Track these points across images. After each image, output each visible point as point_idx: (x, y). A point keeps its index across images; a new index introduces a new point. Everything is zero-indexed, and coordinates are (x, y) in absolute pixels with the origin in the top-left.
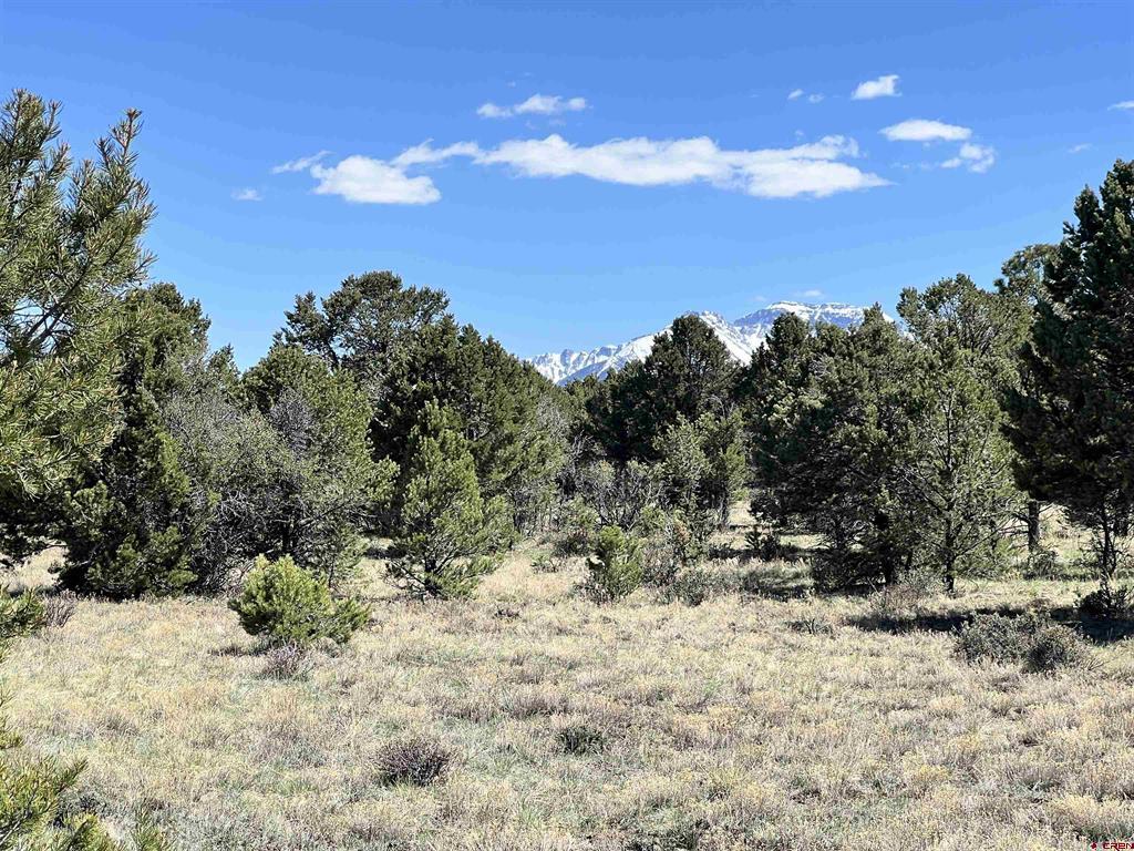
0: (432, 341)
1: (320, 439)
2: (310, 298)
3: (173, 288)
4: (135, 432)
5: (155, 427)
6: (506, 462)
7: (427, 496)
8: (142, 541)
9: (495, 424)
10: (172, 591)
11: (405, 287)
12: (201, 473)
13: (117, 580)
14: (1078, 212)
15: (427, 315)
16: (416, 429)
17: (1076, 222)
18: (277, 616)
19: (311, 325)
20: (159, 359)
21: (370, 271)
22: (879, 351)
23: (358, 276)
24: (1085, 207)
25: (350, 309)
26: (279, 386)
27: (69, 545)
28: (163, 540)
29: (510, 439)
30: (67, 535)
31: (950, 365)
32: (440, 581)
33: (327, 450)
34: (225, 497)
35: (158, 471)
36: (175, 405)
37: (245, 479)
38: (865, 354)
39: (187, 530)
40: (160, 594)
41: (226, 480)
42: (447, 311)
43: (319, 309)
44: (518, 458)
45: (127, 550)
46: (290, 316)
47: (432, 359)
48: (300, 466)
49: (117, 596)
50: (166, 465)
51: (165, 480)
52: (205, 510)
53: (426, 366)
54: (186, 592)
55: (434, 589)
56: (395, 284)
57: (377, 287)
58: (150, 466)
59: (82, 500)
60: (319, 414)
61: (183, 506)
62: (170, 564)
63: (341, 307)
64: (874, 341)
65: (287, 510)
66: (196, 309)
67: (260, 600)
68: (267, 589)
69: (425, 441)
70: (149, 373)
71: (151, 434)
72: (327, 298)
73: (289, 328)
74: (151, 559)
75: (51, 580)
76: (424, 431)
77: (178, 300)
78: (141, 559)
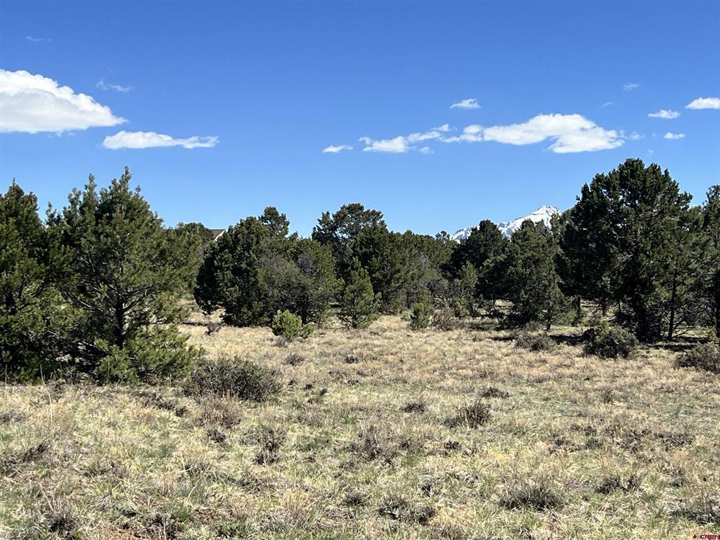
0: (370, 233)
1: (316, 271)
2: (328, 213)
3: (275, 209)
4: (249, 268)
5: (256, 267)
6: (398, 280)
7: (353, 292)
8: (250, 307)
9: (393, 265)
10: (261, 325)
11: (365, 210)
12: (271, 283)
13: (242, 321)
14: (583, 192)
15: (374, 221)
16: (350, 268)
17: (581, 196)
18: (284, 329)
19: (327, 225)
20: (258, 242)
21: (351, 203)
22: (527, 240)
23: (347, 205)
24: (585, 190)
25: (343, 218)
26: (301, 252)
27: (226, 308)
28: (258, 306)
29: (399, 271)
30: (225, 305)
31: (550, 245)
32: (357, 323)
33: (318, 275)
34: (280, 291)
35: (257, 282)
36: (263, 259)
37: (288, 286)
38: (520, 241)
39: (267, 303)
40: (256, 325)
41: (281, 286)
42: (382, 220)
43: (331, 218)
44: (403, 278)
45: (244, 310)
46: (319, 220)
47: (370, 240)
48: (308, 281)
49: (240, 326)
50: (259, 280)
51: (259, 285)
52: (272, 296)
53: (367, 242)
54: (267, 325)
55: (355, 326)
56: (362, 208)
57: (355, 209)
58: (254, 280)
59: (230, 292)
60: (315, 263)
61: (266, 295)
62: (261, 315)
63: (340, 218)
64: (524, 236)
65: (304, 297)
66: (284, 217)
67: (278, 324)
68: (280, 321)
69: (352, 272)
70: (254, 247)
71: (254, 269)
72: (335, 213)
73: (319, 226)
74: (253, 314)
75: (220, 320)
76: (353, 269)
77: (277, 214)
78: (250, 313)
